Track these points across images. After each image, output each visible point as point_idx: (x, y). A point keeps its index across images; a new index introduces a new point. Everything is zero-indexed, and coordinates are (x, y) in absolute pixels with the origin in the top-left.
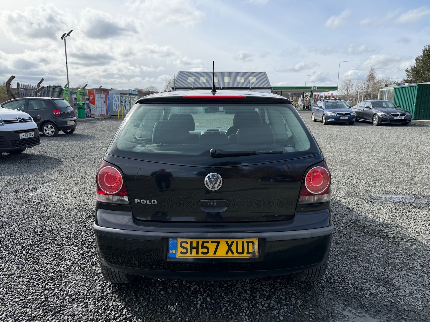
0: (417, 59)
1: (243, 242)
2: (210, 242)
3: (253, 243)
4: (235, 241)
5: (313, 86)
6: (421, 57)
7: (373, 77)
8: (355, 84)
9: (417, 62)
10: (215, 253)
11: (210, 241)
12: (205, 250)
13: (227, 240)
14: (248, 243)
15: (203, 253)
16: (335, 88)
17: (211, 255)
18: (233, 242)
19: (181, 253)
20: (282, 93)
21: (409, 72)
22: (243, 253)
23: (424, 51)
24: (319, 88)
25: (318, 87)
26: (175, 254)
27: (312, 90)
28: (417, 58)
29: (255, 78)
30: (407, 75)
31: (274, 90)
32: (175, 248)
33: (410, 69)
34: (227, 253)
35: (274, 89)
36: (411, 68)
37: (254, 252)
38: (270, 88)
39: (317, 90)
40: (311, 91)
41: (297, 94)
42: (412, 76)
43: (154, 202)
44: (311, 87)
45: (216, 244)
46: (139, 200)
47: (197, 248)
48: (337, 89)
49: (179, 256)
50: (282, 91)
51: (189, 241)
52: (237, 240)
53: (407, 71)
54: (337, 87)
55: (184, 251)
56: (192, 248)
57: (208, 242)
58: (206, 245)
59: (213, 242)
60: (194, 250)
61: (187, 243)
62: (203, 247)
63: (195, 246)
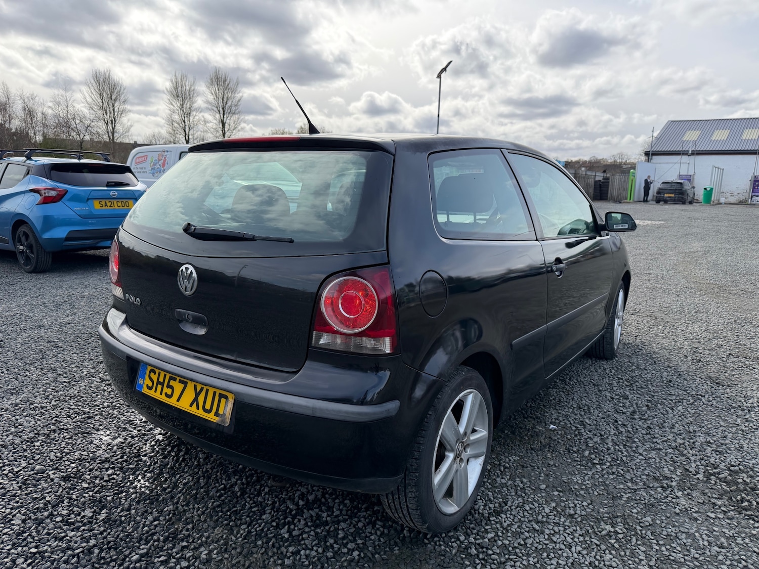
1: (215, 393)
2: (178, 380)
3: (226, 398)
4: (205, 388)
10: (178, 400)
11: (178, 378)
12: (169, 391)
13: (196, 384)
14: (221, 396)
15: (166, 395)
17: (172, 402)
18: (202, 389)
19: (148, 386)
22: (209, 411)
26: (142, 386)
32: (144, 378)
34: (191, 405)
37: (224, 414)
43: (138, 301)
45: (183, 386)
47: (162, 384)
49: (145, 390)
51: (157, 371)
52: (208, 387)
55: (150, 384)
56: (158, 382)
57: (175, 380)
58: (172, 383)
59: (180, 382)
60: (160, 387)
61: (155, 374)
62: (169, 386)
63: (161, 380)
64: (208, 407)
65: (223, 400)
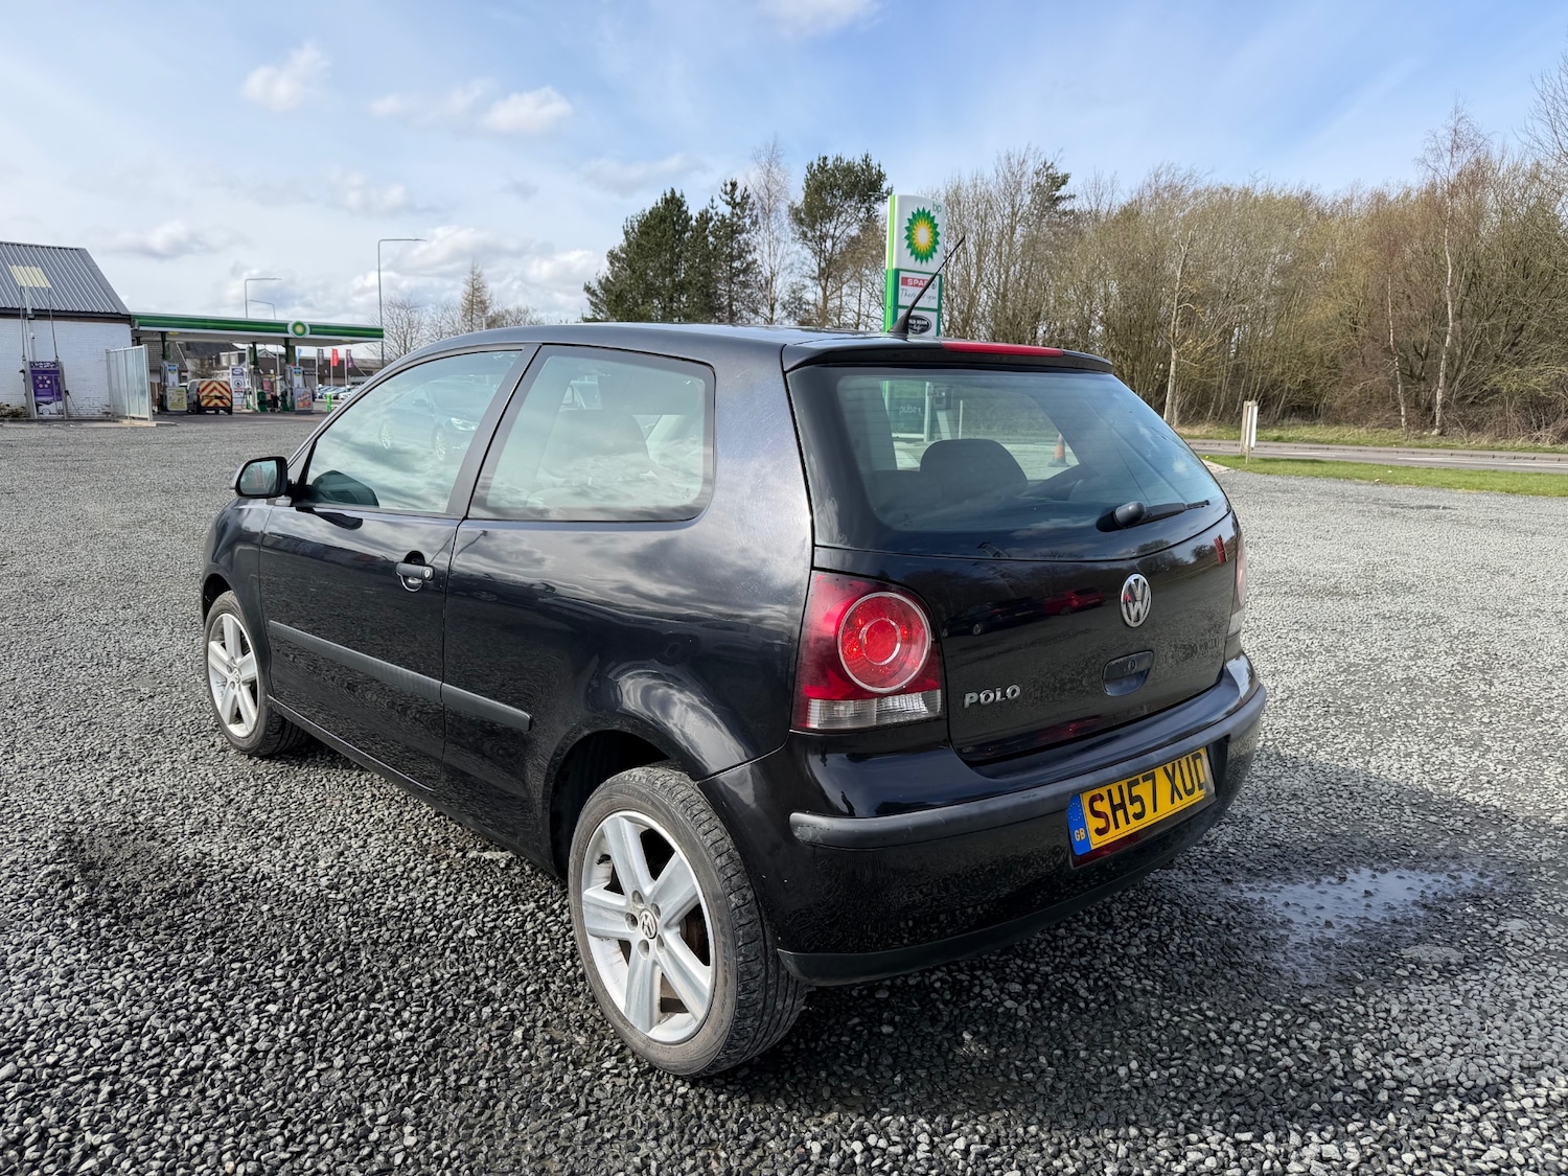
0: (613, 257)
1: (1188, 762)
2: (1140, 781)
3: (1200, 757)
4: (1176, 762)
5: (295, 320)
6: (622, 250)
7: (482, 302)
8: (427, 321)
9: (611, 263)
10: (1155, 810)
11: (1140, 777)
12: (1137, 808)
13: (1164, 767)
14: (1194, 761)
15: (1136, 816)
16: (374, 333)
17: (1150, 818)
18: (1174, 769)
19: (1100, 832)
20: (164, 341)
21: (593, 293)
22: (1192, 790)
23: (626, 233)
24: (316, 329)
25: (311, 327)
26: (1087, 839)
27: (291, 335)
28: (611, 252)
29: (37, 271)
30: (591, 302)
31: (142, 328)
32: (1082, 824)
33: (595, 286)
34: (1172, 800)
35: (141, 325)
36: (600, 283)
37: (1206, 779)
38: (127, 319)
39: (308, 336)
40: (287, 339)
41: (199, 349)
42: (605, 309)
43: (1013, 691)
44: (286, 325)
45: (1151, 783)
46: (975, 695)
47: (1123, 805)
48: (382, 337)
49: (1097, 842)
50: (163, 334)
51: (1103, 791)
52: (1179, 761)
53: (588, 289)
54: (382, 330)
55: (1101, 823)
56: (1114, 808)
57: (1136, 782)
58: (1136, 791)
59: (1145, 779)
60: (1120, 814)
61: (1102, 798)
62: (1133, 800)
63: (1117, 800)
64: (1189, 786)
65: (1198, 761)
